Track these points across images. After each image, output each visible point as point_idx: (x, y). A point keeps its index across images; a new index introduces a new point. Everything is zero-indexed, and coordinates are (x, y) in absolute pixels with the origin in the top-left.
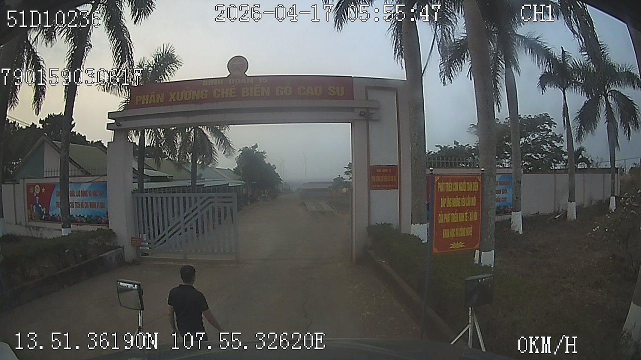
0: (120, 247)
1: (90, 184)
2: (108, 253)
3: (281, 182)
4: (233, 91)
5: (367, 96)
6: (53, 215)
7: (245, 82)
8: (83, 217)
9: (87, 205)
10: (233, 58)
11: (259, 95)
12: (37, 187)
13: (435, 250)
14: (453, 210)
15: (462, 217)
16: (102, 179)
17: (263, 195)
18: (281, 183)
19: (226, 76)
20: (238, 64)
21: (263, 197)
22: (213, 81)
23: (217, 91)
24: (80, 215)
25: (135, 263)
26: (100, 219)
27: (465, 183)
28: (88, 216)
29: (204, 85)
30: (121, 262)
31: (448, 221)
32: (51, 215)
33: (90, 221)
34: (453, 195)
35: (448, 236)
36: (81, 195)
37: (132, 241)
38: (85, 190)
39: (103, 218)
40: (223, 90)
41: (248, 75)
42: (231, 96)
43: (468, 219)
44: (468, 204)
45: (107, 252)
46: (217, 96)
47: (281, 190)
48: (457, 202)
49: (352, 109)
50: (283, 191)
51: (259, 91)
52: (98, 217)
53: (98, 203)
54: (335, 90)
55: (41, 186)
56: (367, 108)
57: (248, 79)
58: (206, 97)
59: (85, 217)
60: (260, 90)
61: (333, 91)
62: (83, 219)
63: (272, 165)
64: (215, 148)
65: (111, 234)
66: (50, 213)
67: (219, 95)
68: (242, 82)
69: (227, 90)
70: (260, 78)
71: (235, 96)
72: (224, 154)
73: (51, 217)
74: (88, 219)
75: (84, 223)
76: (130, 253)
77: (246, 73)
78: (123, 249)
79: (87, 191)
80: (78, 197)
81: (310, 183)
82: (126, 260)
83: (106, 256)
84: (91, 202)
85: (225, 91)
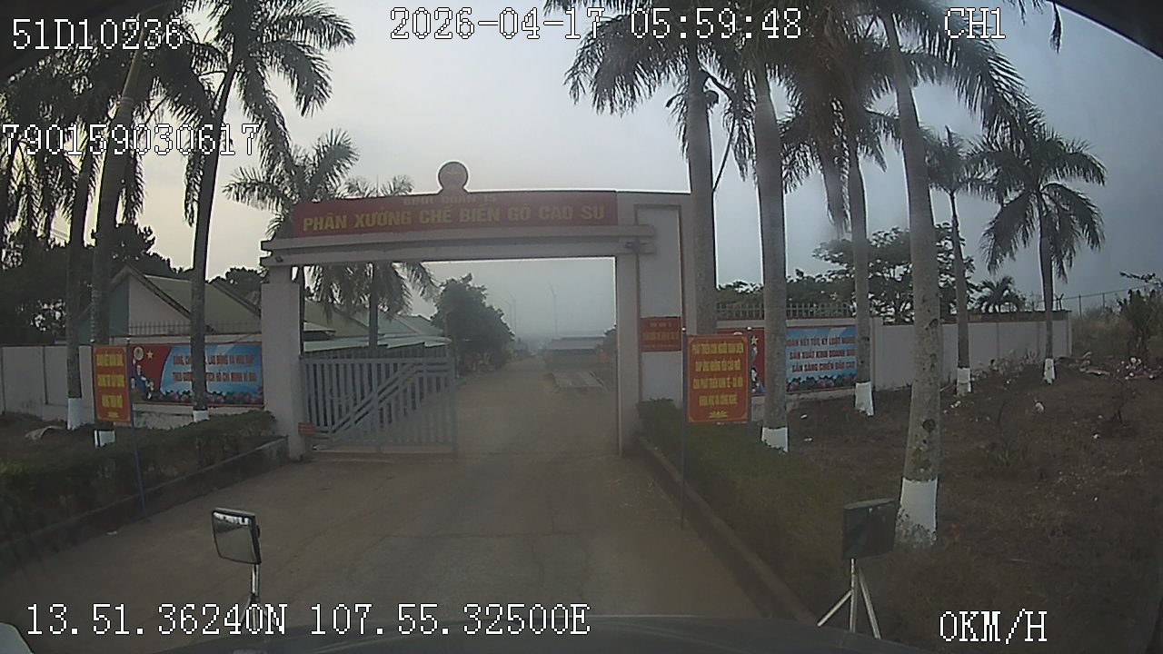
0: (281, 437)
1: (232, 345)
2: (265, 446)
3: (513, 338)
4: (448, 213)
5: (636, 219)
6: (167, 393)
7: (464, 201)
8: (220, 394)
9: (227, 376)
10: (446, 165)
11: (484, 220)
12: (138, 351)
13: (691, 420)
14: (711, 374)
15: (723, 383)
16: (251, 338)
17: (481, 362)
18: (513, 340)
19: (437, 192)
20: (453, 174)
21: (481, 365)
22: (418, 198)
23: (425, 214)
24: (215, 393)
25: (303, 460)
26: (248, 396)
27: (725, 344)
28: (228, 393)
29: (405, 204)
30: (285, 460)
31: (705, 387)
32: (164, 393)
33: (230, 400)
34: (711, 358)
35: (705, 404)
36: (216, 361)
37: (299, 427)
38: (223, 354)
39: (254, 395)
40: (433, 212)
41: (468, 191)
42: (445, 221)
43: (731, 386)
44: (731, 368)
45: (265, 443)
46: (424, 220)
47: (512, 352)
48: (715, 366)
49: (615, 239)
50: (516, 355)
51: (484, 214)
52: (245, 395)
53: (245, 375)
54: (592, 212)
55: (146, 348)
56: (637, 237)
57: (469, 197)
58: (409, 222)
59: (224, 394)
60: (486, 212)
61: (587, 213)
62: (219, 397)
63: (496, 309)
64: (408, 286)
65: (269, 419)
66: (161, 389)
67: (428, 220)
68: (460, 201)
69: (439, 211)
70: (486, 196)
71: (450, 221)
72: (421, 295)
73: (164, 396)
74: (228, 398)
75: (220, 403)
76: (296, 446)
77: (465, 187)
78: (287, 440)
79: (226, 356)
80: (212, 365)
81: (563, 339)
82: (290, 456)
83: (264, 449)
84: (234, 371)
85: (436, 213)
